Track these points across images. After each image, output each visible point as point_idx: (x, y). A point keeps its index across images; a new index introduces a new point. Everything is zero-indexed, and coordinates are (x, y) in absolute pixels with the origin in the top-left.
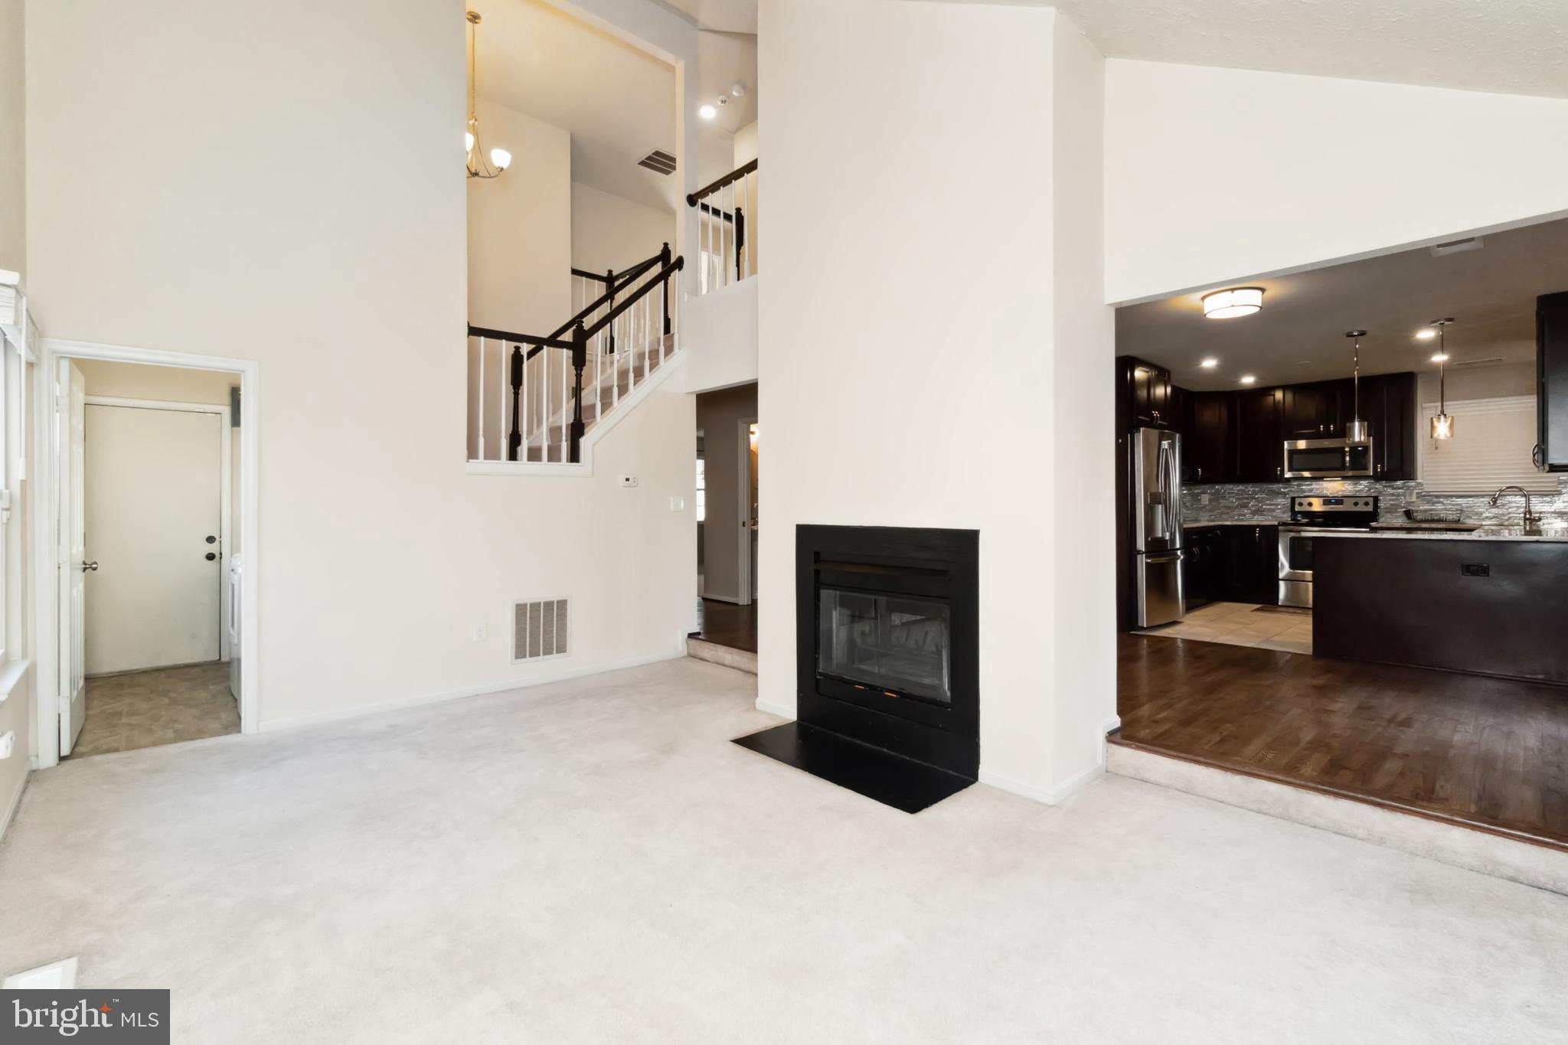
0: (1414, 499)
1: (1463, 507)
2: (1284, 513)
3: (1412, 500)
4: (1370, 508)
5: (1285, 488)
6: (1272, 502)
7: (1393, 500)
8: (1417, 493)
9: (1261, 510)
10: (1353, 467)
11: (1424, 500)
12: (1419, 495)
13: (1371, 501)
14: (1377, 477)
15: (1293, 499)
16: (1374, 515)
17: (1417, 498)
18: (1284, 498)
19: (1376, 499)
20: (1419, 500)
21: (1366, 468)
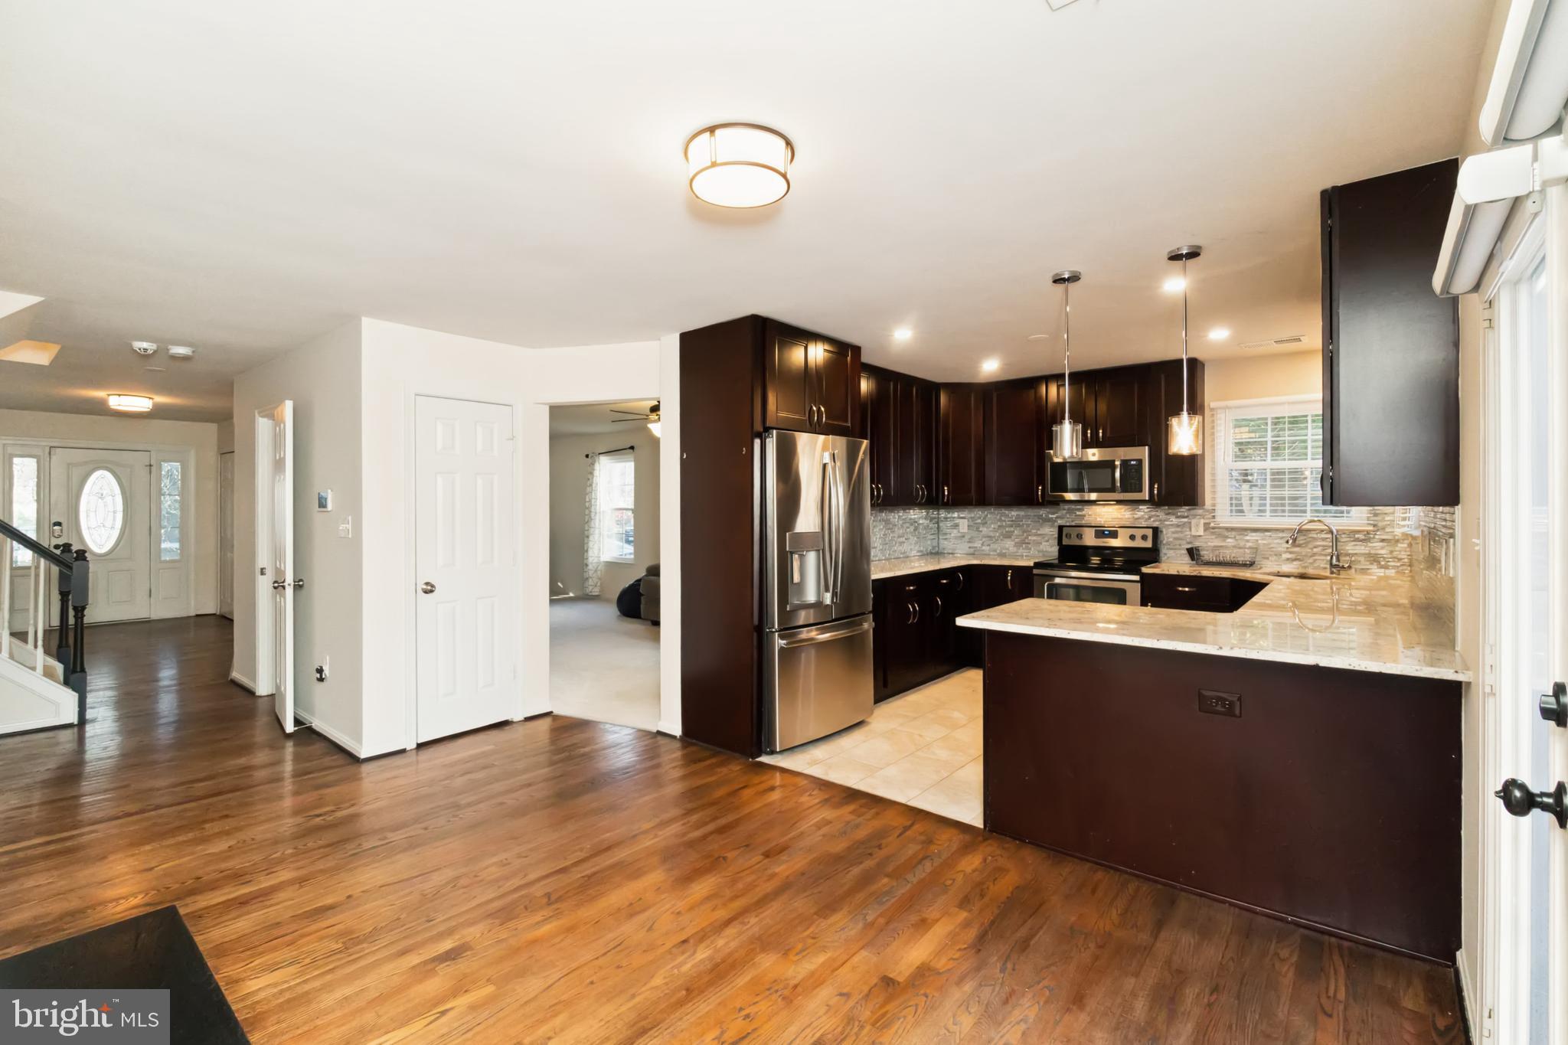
0: (1201, 532)
1: (1259, 545)
2: (1051, 547)
3: (1198, 534)
4: (1149, 544)
5: (1053, 514)
6: (1039, 532)
7: (1176, 532)
8: (1205, 524)
9: (1027, 541)
10: (1125, 489)
11: (1213, 533)
12: (1207, 527)
13: (1149, 533)
14: (1154, 502)
15: (1061, 528)
16: (1152, 555)
17: (1205, 530)
18: (1052, 526)
19: (1156, 531)
20: (1207, 533)
21: (1140, 490)
